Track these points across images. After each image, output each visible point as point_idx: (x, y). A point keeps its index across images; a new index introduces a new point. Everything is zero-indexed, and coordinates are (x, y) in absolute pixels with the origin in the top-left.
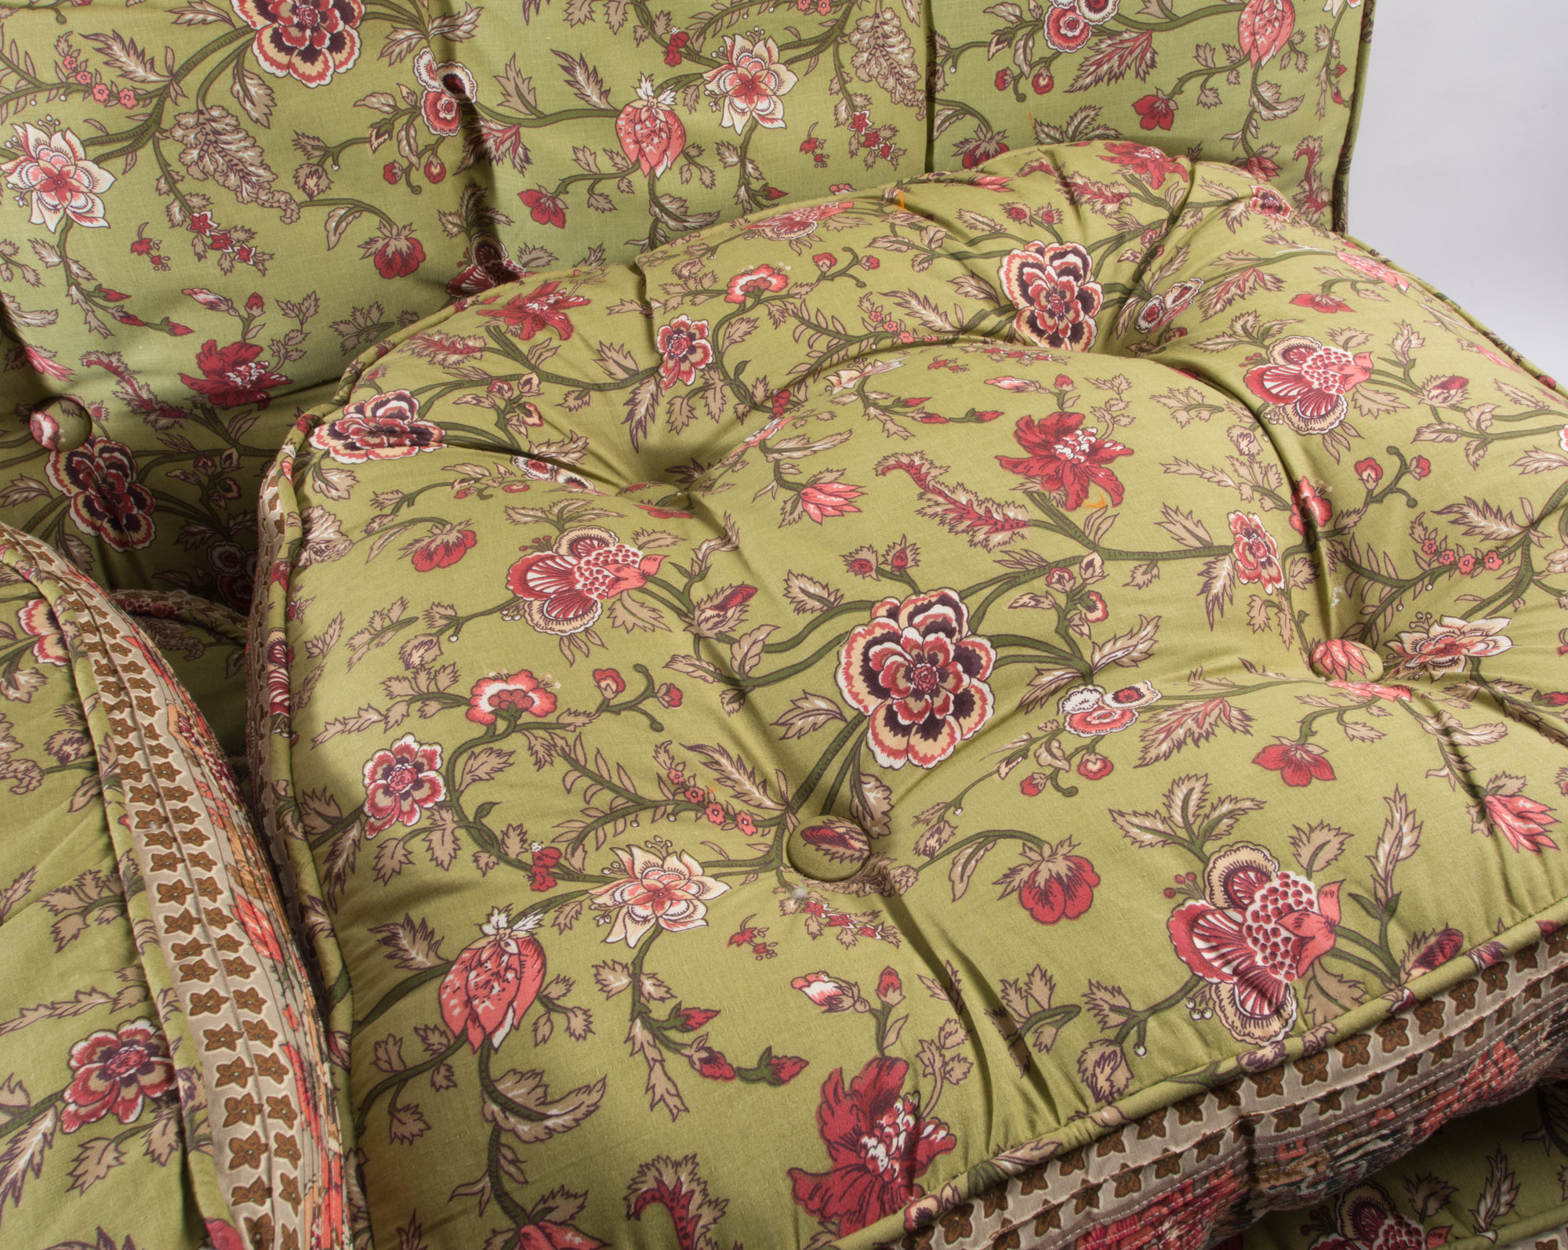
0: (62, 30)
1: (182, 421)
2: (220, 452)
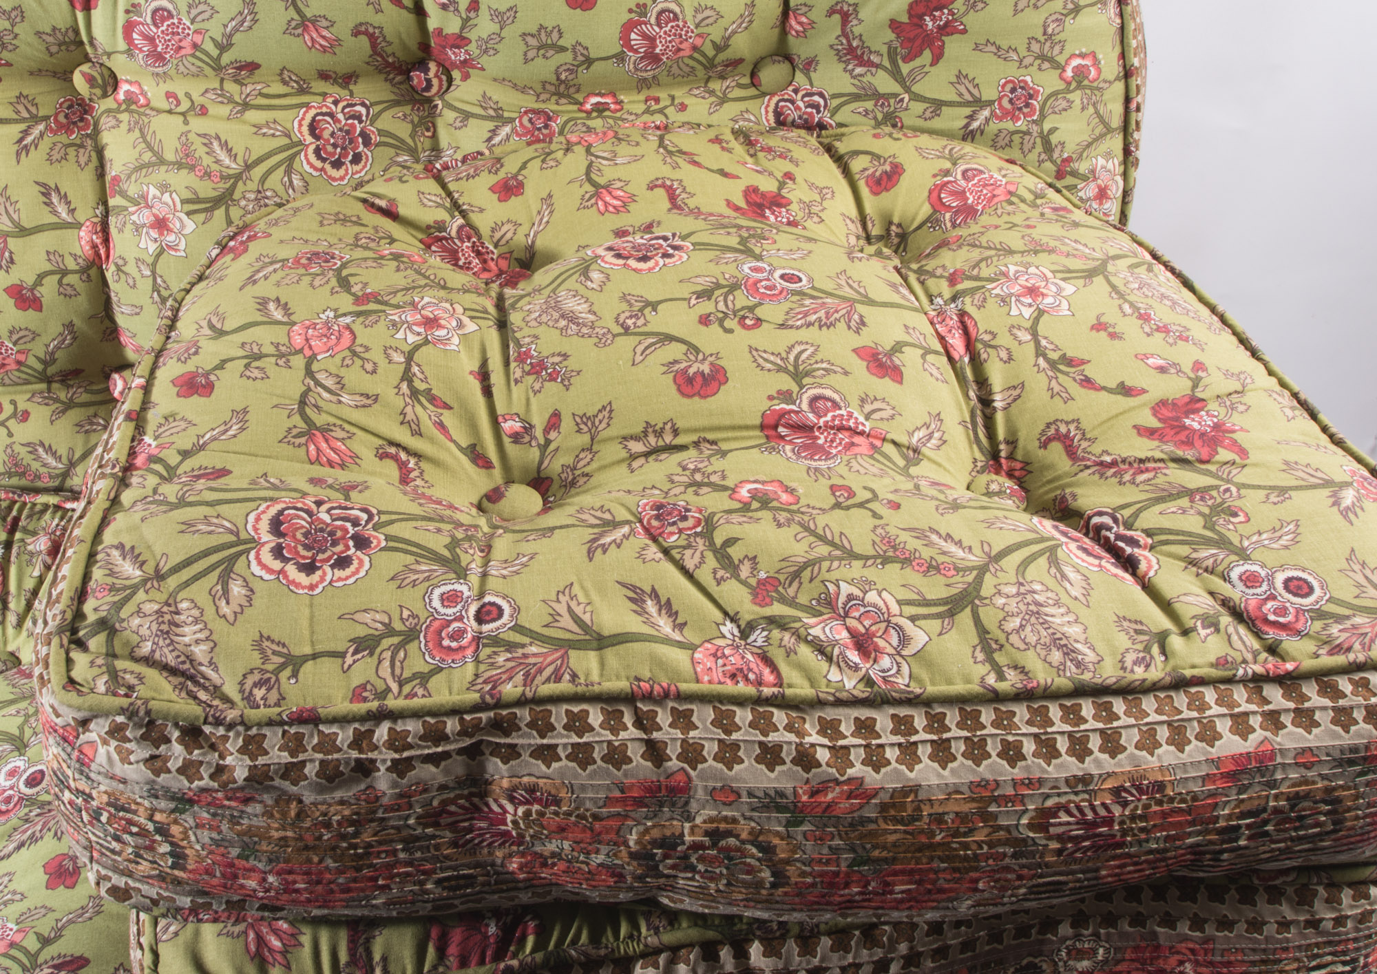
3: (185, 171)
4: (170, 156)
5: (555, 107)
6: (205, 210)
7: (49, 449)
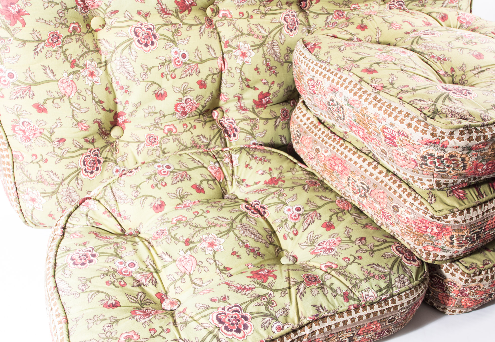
0: (249, 23)
1: (247, 112)
2: (255, 119)
3: (251, 36)
4: (245, 32)
5: (344, 9)
6: (257, 48)
7: (204, 137)
